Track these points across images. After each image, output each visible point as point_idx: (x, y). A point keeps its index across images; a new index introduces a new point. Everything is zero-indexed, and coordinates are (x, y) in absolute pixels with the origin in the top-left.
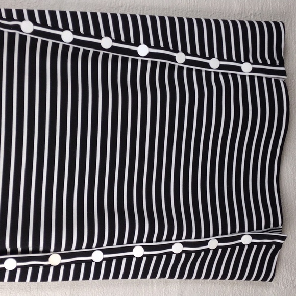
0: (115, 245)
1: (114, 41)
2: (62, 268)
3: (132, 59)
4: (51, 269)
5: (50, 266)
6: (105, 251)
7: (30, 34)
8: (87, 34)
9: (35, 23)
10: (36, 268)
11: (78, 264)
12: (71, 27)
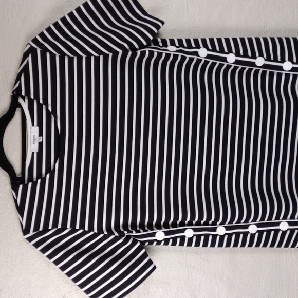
0: (266, 221)
1: (265, 60)
2: (226, 237)
3: (278, 73)
4: (218, 238)
5: (217, 235)
6: (258, 225)
7: (205, 58)
8: (246, 55)
9: (208, 50)
10: (207, 236)
11: (238, 234)
12: (234, 50)
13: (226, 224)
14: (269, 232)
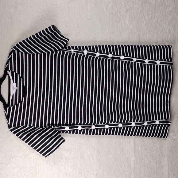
0: (112, 123)
1: (112, 55)
2: (96, 130)
3: (118, 60)
5: (92, 129)
6: (109, 125)
7: (86, 54)
8: (104, 53)
9: (88, 51)
10: (87, 130)
11: (101, 129)
12: (99, 51)
13: (96, 125)
14: (114, 128)
